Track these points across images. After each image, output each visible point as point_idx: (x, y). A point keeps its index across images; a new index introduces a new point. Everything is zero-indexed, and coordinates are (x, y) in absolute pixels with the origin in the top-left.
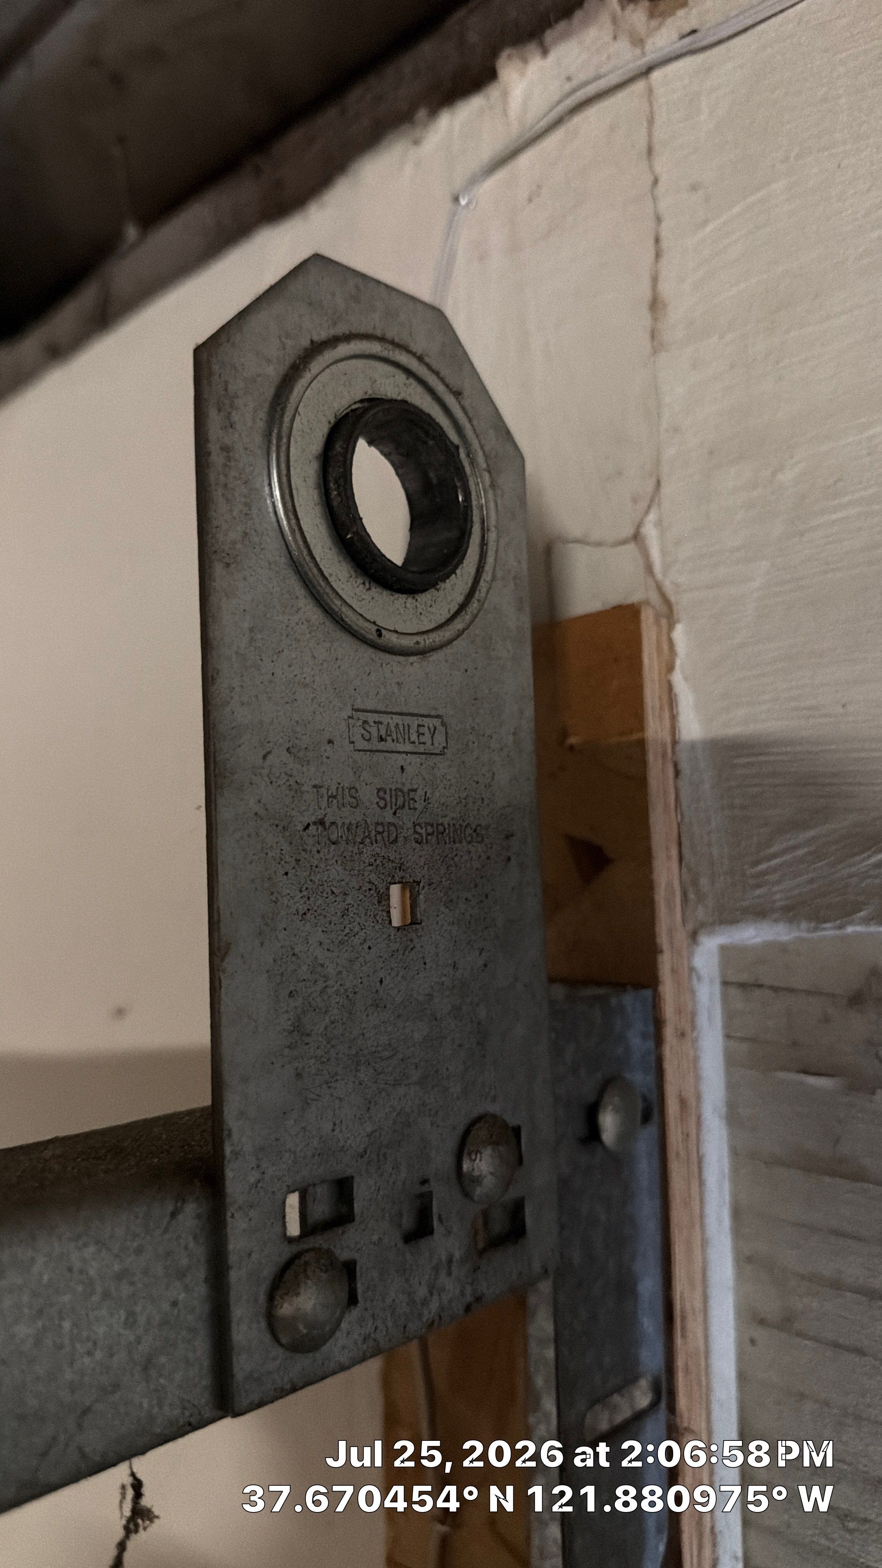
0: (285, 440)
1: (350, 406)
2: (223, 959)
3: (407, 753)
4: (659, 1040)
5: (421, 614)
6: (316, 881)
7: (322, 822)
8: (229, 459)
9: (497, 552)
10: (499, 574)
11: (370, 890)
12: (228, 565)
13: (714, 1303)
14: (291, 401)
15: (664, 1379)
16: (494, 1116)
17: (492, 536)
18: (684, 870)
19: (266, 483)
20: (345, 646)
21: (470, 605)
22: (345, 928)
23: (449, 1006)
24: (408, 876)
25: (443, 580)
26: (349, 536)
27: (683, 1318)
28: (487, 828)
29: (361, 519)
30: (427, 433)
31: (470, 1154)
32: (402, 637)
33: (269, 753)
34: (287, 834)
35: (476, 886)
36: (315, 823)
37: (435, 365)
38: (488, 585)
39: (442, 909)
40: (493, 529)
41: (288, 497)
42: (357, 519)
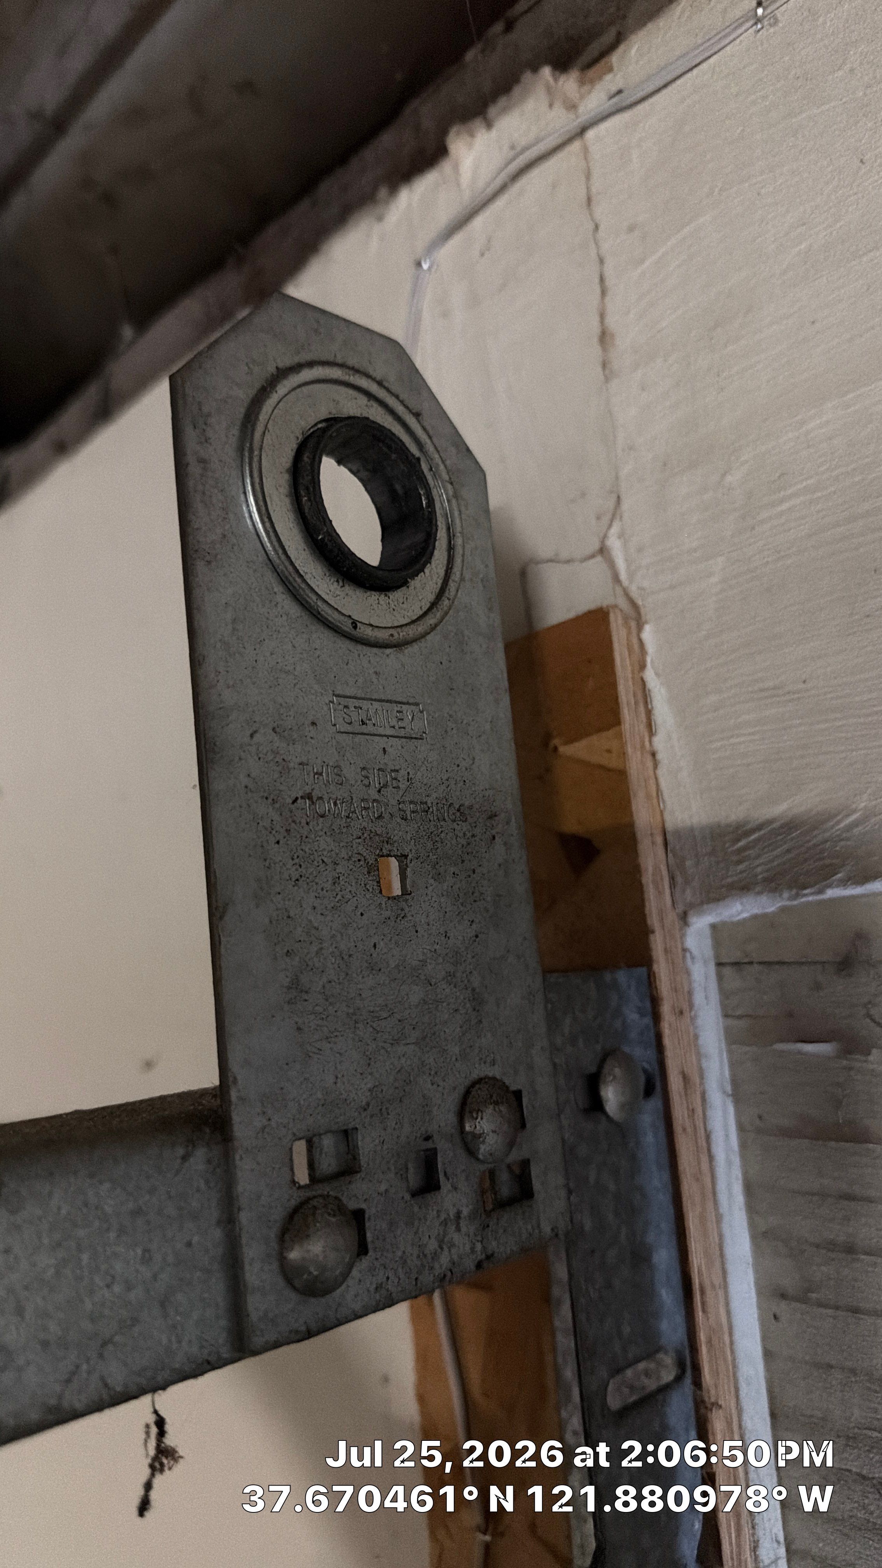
0: (256, 453)
1: (316, 425)
2: (221, 918)
3: (388, 736)
4: (656, 1017)
5: (394, 610)
6: (307, 850)
7: (309, 796)
8: (205, 469)
9: (463, 555)
10: (467, 576)
11: (359, 860)
12: (209, 562)
13: (732, 1279)
14: (261, 418)
15: (687, 1352)
16: (494, 1078)
17: (459, 541)
18: (670, 855)
19: (241, 491)
20: (322, 638)
21: (440, 603)
22: (337, 895)
23: (443, 973)
24: (395, 849)
25: (412, 578)
26: (320, 537)
27: (703, 1292)
28: (471, 807)
29: (331, 521)
30: (389, 447)
31: (471, 1112)
32: (376, 629)
33: (255, 732)
34: (277, 805)
35: (463, 861)
36: (302, 797)
37: (394, 388)
38: (457, 585)
39: (432, 881)
40: (459, 535)
41: (261, 503)
42: (326, 521)
